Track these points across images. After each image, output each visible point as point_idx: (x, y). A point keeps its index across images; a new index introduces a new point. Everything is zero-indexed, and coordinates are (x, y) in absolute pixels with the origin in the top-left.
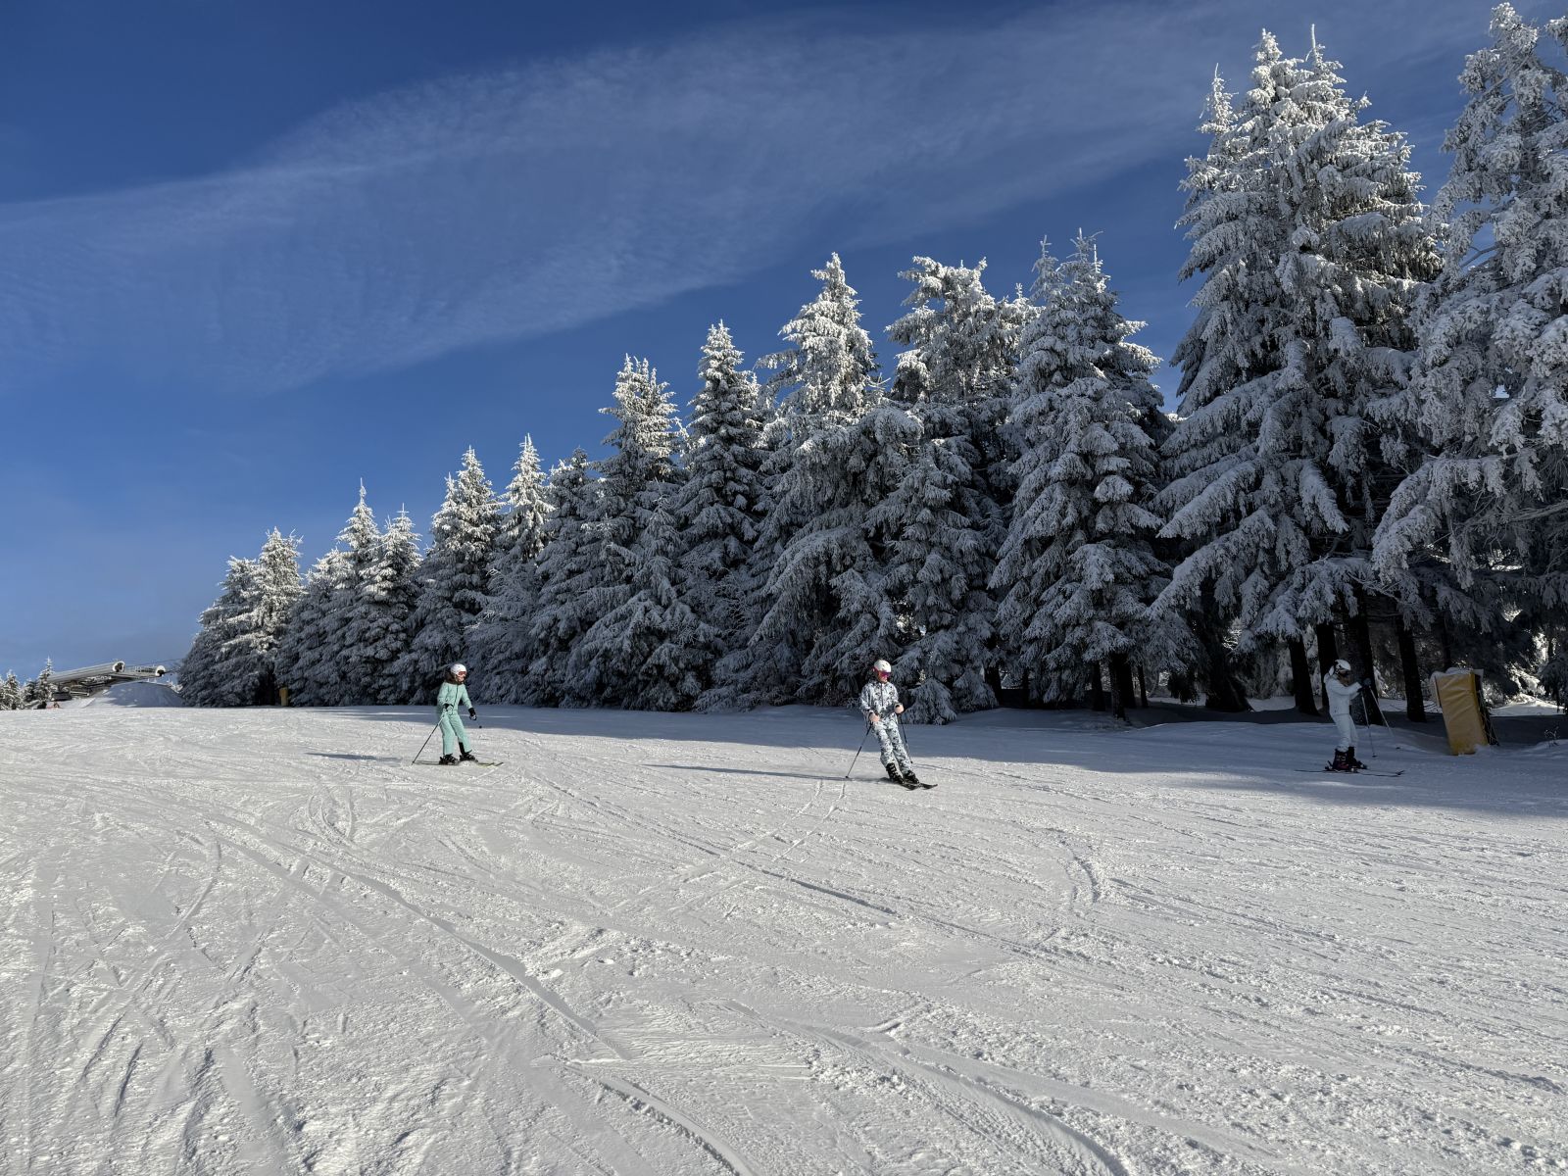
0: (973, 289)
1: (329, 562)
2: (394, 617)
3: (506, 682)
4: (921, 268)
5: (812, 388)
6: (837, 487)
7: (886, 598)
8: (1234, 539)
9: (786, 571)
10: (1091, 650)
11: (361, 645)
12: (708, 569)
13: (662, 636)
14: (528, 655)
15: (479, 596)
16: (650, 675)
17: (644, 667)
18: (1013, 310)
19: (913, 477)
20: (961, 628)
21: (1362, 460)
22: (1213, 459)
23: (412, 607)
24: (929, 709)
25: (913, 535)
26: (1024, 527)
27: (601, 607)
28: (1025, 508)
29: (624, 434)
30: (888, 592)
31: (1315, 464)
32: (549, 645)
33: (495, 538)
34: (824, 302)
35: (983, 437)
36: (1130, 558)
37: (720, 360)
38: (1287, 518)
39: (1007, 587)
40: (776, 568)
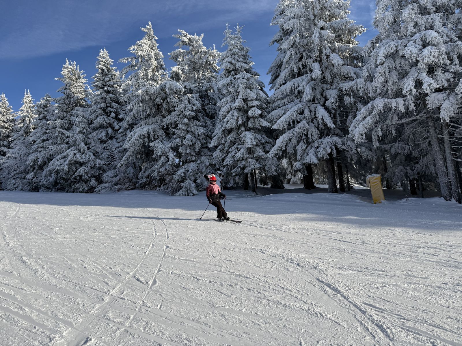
0: (200, 43)
3: (17, 182)
4: (180, 34)
5: (141, 72)
6: (151, 109)
7: (171, 150)
8: (296, 130)
9: (132, 139)
10: (247, 169)
12: (100, 139)
13: (81, 164)
14: (26, 172)
15: (5, 149)
16: (76, 179)
17: (74, 176)
18: (213, 53)
19: (181, 106)
20: (199, 162)
21: (337, 104)
22: (285, 104)
24: (187, 190)
25: (181, 128)
26: (222, 126)
27: (55, 153)
28: (222, 119)
29: (66, 89)
30: (172, 148)
31: (321, 106)
32: (34, 168)
33: (13, 127)
34: (145, 40)
35: (204, 96)
36: (259, 137)
37: (104, 62)
38: (312, 124)
39: (216, 147)
40: (128, 139)
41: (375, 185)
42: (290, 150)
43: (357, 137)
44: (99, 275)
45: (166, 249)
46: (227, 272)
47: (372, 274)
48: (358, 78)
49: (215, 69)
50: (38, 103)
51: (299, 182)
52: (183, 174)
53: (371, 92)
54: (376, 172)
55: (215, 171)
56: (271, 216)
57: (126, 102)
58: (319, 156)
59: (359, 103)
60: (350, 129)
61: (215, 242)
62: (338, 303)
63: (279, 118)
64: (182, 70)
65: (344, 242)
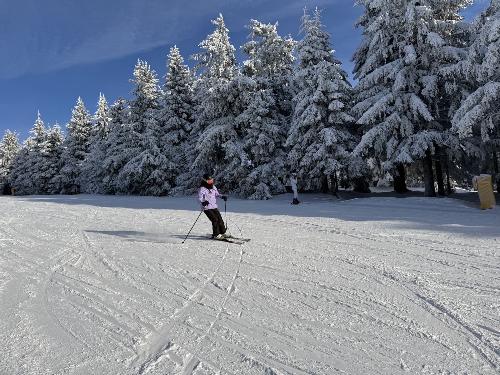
0: (274, 33)
1: (28, 142)
2: (52, 161)
3: (95, 186)
4: (253, 24)
5: (213, 69)
6: (223, 108)
7: (243, 151)
8: (385, 124)
9: (204, 141)
10: (327, 170)
11: (40, 172)
12: (172, 141)
13: (155, 167)
14: (102, 175)
15: (83, 153)
16: (150, 182)
17: (147, 180)
18: (288, 42)
19: (253, 104)
20: (273, 163)
21: (436, 92)
22: (373, 94)
23: (59, 158)
24: (261, 194)
25: (254, 126)
26: (298, 122)
27: (130, 156)
28: (298, 115)
29: (138, 90)
30: (244, 149)
31: (416, 95)
32: (110, 171)
33: (90, 131)
34: (216, 34)
35: (278, 91)
36: (341, 133)
37: (175, 60)
38: (405, 116)
39: (292, 147)
40: (200, 140)
41: (485, 187)
42: (378, 147)
43: (461, 131)
44: (177, 279)
45: (243, 254)
46: (310, 283)
47: (486, 292)
48: (462, 60)
49: (290, 60)
50: (112, 106)
51: (387, 185)
52: (256, 177)
53: (480, 75)
54: (484, 172)
55: (291, 172)
56: (357, 222)
57: (197, 101)
58: (414, 153)
59: (463, 90)
60: (452, 121)
61: (294, 250)
62: (445, 323)
63: (365, 111)
64: (255, 64)
65: (447, 254)
